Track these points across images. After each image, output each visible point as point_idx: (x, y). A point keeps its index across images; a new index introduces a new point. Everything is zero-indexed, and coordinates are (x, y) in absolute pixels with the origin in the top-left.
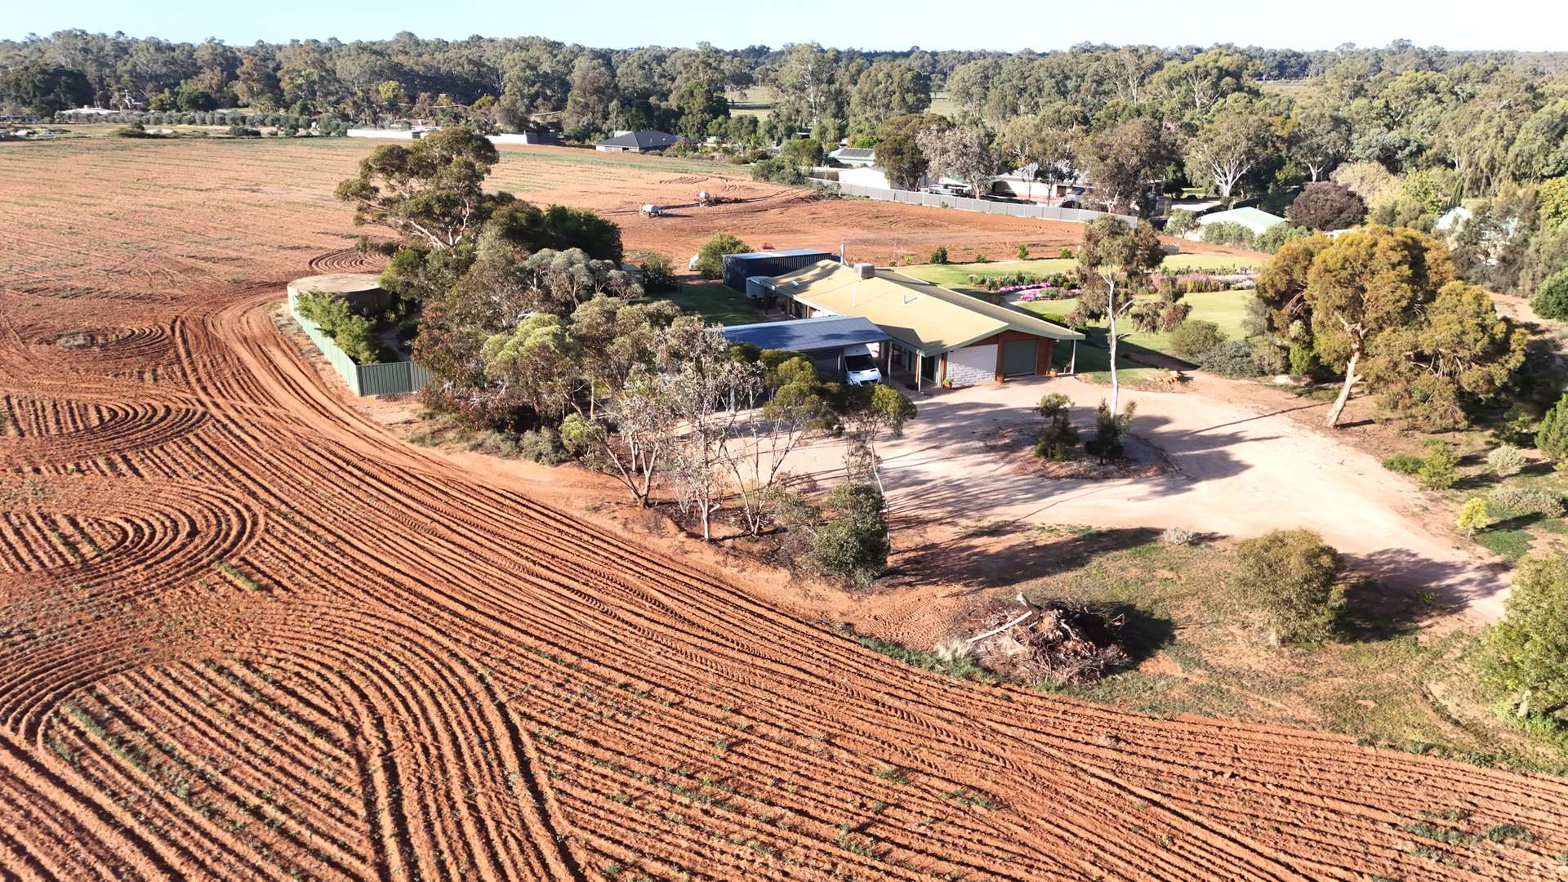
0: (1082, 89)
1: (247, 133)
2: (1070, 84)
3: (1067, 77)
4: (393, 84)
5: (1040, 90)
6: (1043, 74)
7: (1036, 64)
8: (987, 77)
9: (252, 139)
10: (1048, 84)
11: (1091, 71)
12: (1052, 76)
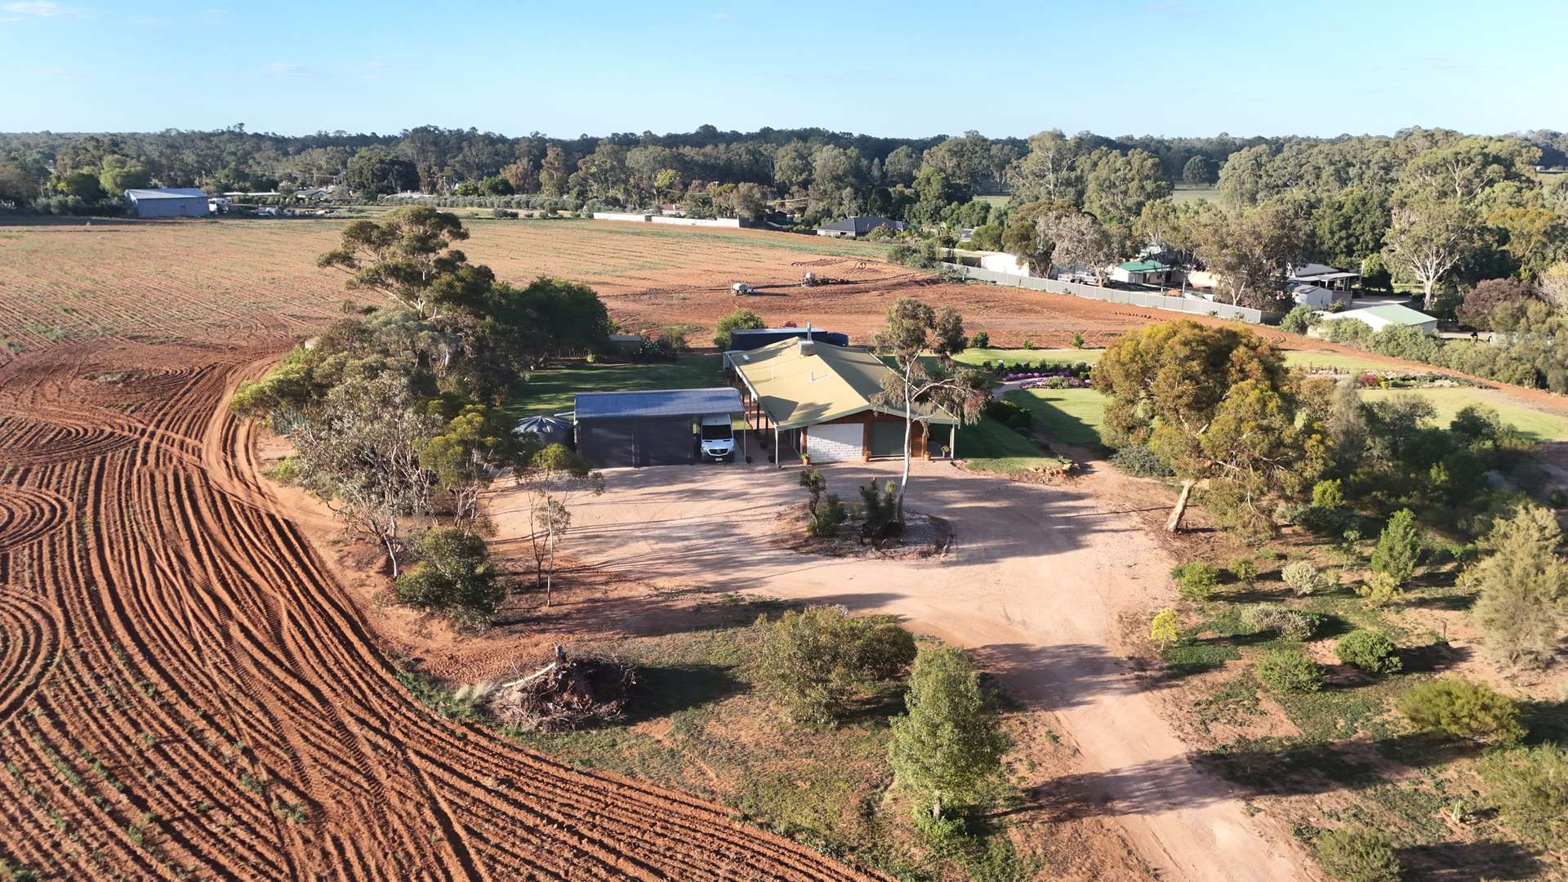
0: (1366, 177)
1: (506, 214)
2: (1352, 172)
3: (1350, 165)
4: (671, 172)
5: (1318, 177)
6: (1321, 162)
7: (1316, 150)
8: (1259, 165)
9: (509, 222)
10: (1328, 171)
11: (1377, 157)
12: (1331, 163)
